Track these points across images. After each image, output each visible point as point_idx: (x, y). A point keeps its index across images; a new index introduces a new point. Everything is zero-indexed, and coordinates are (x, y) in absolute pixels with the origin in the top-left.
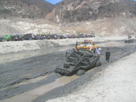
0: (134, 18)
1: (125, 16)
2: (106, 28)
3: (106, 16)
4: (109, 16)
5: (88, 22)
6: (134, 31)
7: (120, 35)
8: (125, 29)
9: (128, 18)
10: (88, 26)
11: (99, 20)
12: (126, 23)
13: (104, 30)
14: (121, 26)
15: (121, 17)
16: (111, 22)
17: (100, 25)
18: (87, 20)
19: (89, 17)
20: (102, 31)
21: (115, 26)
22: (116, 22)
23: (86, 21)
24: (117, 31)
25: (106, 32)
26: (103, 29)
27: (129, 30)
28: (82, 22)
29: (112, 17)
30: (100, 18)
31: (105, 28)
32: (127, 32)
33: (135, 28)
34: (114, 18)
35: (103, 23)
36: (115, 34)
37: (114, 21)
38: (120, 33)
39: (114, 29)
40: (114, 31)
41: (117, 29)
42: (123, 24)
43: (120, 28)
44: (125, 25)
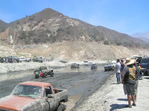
0: (93, 42)
1: (84, 40)
2: (64, 52)
4: (68, 40)
5: (45, 44)
6: (94, 55)
7: (80, 59)
8: (85, 53)
9: (87, 42)
10: (46, 49)
11: (58, 43)
12: (85, 47)
13: (63, 54)
14: (81, 50)
15: (80, 40)
16: (70, 45)
17: (58, 48)
19: (46, 39)
20: (61, 54)
21: (74, 50)
23: (43, 44)
24: (76, 55)
25: (65, 56)
26: (61, 53)
27: (88, 54)
28: (39, 44)
29: (71, 41)
30: (58, 41)
32: (87, 56)
33: (94, 52)
34: (73, 42)
35: (61, 47)
36: (75, 58)
37: (73, 45)
38: (79, 57)
39: (73, 53)
40: (73, 55)
41: (77, 53)
42: (82, 48)
43: (80, 52)
44: (85, 49)
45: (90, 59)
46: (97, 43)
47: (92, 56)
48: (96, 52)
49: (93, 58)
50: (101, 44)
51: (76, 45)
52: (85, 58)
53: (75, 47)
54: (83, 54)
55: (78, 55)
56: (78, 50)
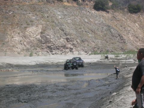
0: (66, 4)
6: (67, 39)
7: (28, 50)
8: (41, 33)
12: (43, 17)
14: (30, 23)
21: (12, 25)
22: (16, 11)
24: (17, 38)
27: (51, 35)
32: (47, 41)
33: (68, 30)
36: (13, 46)
37: (9, 9)
38: (25, 43)
39: (9, 33)
40: (9, 37)
41: (19, 34)
42: (34, 18)
43: (28, 29)
44: (41, 22)
45: (57, 51)
46: (75, 5)
47: (62, 41)
48: (71, 31)
49: (64, 47)
50: (88, 9)
51: (18, 9)
52: (42, 46)
53: (14, 16)
54: (38, 36)
55: (22, 39)
56: (22, 25)
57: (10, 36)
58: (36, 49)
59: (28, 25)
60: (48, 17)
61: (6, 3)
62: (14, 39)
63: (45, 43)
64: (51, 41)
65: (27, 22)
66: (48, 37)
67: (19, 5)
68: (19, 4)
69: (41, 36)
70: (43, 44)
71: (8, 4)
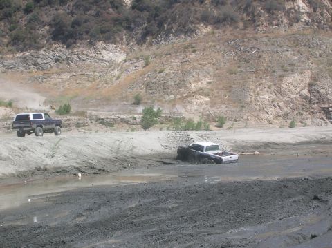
1: (305, 18)
2: (208, 80)
3: (205, 19)
4: (225, 19)
5: (111, 46)
7: (286, 116)
8: (310, 85)
10: (116, 72)
11: (172, 39)
12: (312, 55)
13: (201, 92)
14: (288, 68)
15: (285, 21)
16: (233, 48)
17: (176, 62)
18: (107, 40)
19: (116, 21)
20: (191, 95)
21: (256, 72)
22: (264, 47)
23: (100, 44)
24: (266, 96)
25: (213, 104)
26: (193, 87)
27: (327, 88)
28: (81, 48)
29: (241, 25)
30: (175, 27)
31: (204, 82)
32: (321, 99)
34: (250, 29)
35: (192, 56)
36: (260, 110)
37: (250, 45)
38: (281, 104)
39: (252, 87)
40: (252, 94)
41: (269, 88)
42: (296, 58)
43: (285, 79)
44: (308, 66)
51: (266, 44)
52: (312, 108)
53: (260, 57)
54: (304, 91)
55: (275, 97)
56: (274, 72)
57: (254, 92)
58: (302, 114)
59: (285, 71)
60: (320, 55)
61: (245, 34)
62: (262, 97)
63: (317, 103)
64: (328, 100)
65: (282, 67)
66: (322, 91)
67: (267, 36)
68: (269, 35)
69: (309, 91)
70: (314, 104)
71: (248, 35)
